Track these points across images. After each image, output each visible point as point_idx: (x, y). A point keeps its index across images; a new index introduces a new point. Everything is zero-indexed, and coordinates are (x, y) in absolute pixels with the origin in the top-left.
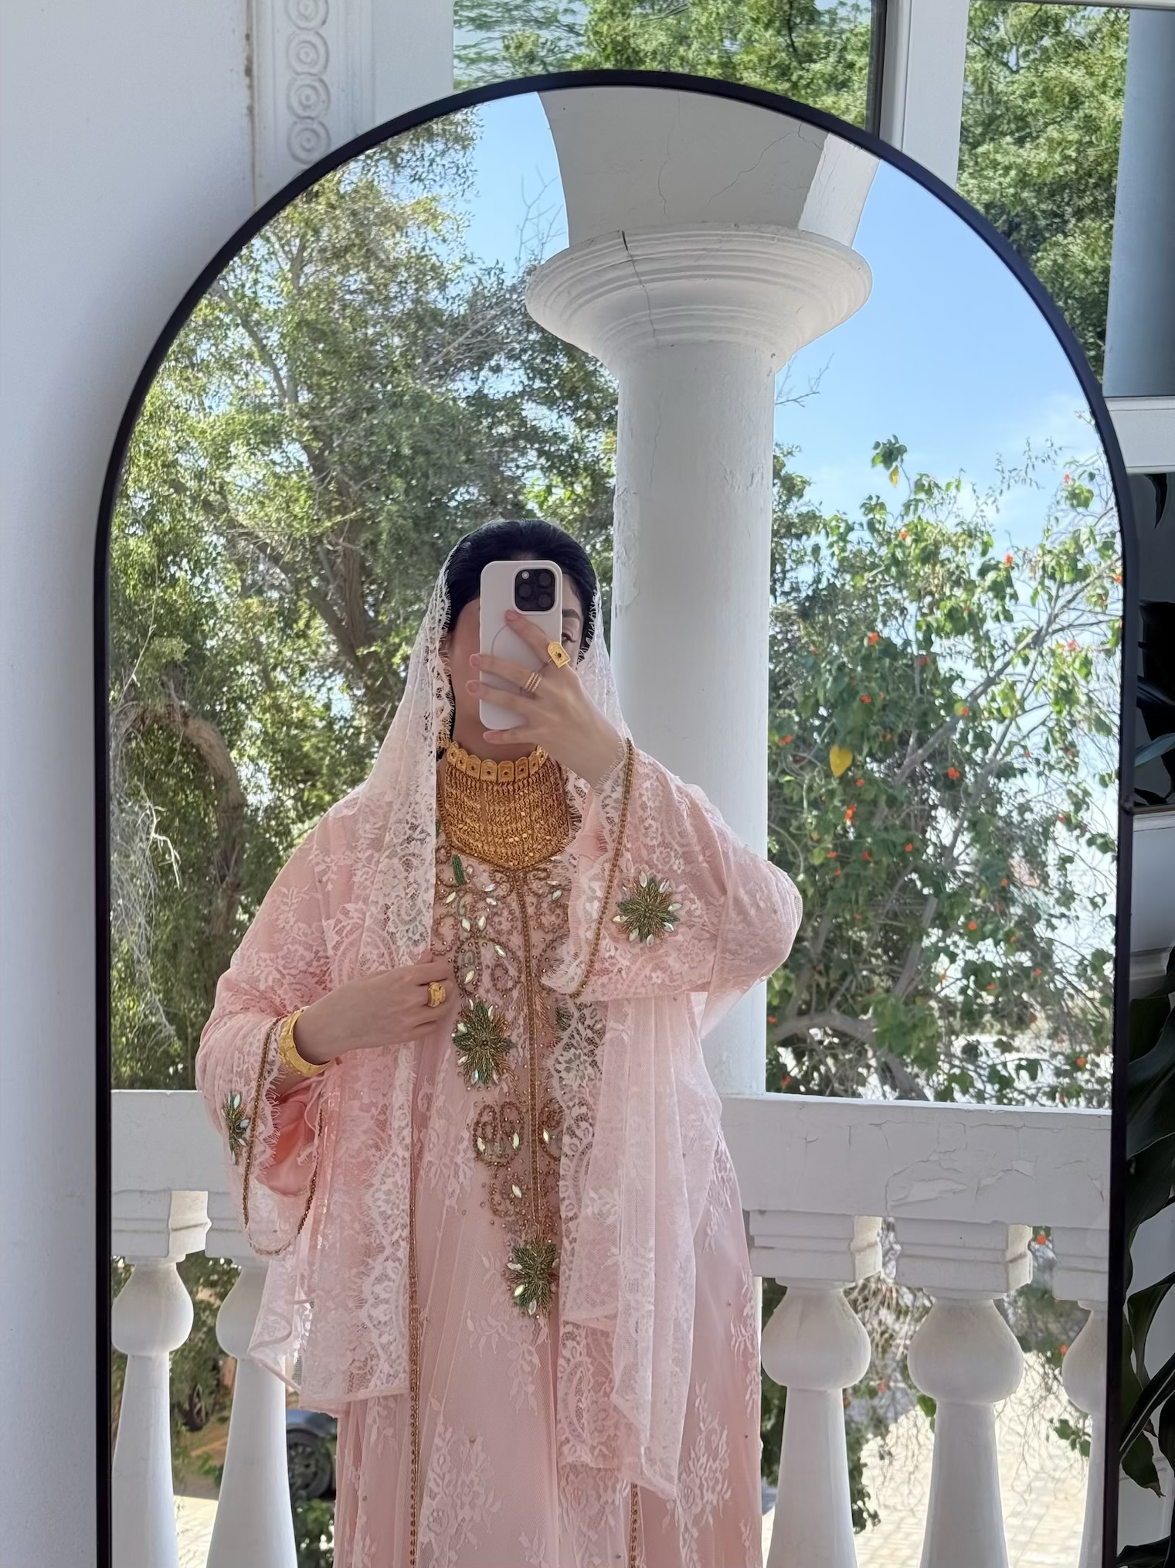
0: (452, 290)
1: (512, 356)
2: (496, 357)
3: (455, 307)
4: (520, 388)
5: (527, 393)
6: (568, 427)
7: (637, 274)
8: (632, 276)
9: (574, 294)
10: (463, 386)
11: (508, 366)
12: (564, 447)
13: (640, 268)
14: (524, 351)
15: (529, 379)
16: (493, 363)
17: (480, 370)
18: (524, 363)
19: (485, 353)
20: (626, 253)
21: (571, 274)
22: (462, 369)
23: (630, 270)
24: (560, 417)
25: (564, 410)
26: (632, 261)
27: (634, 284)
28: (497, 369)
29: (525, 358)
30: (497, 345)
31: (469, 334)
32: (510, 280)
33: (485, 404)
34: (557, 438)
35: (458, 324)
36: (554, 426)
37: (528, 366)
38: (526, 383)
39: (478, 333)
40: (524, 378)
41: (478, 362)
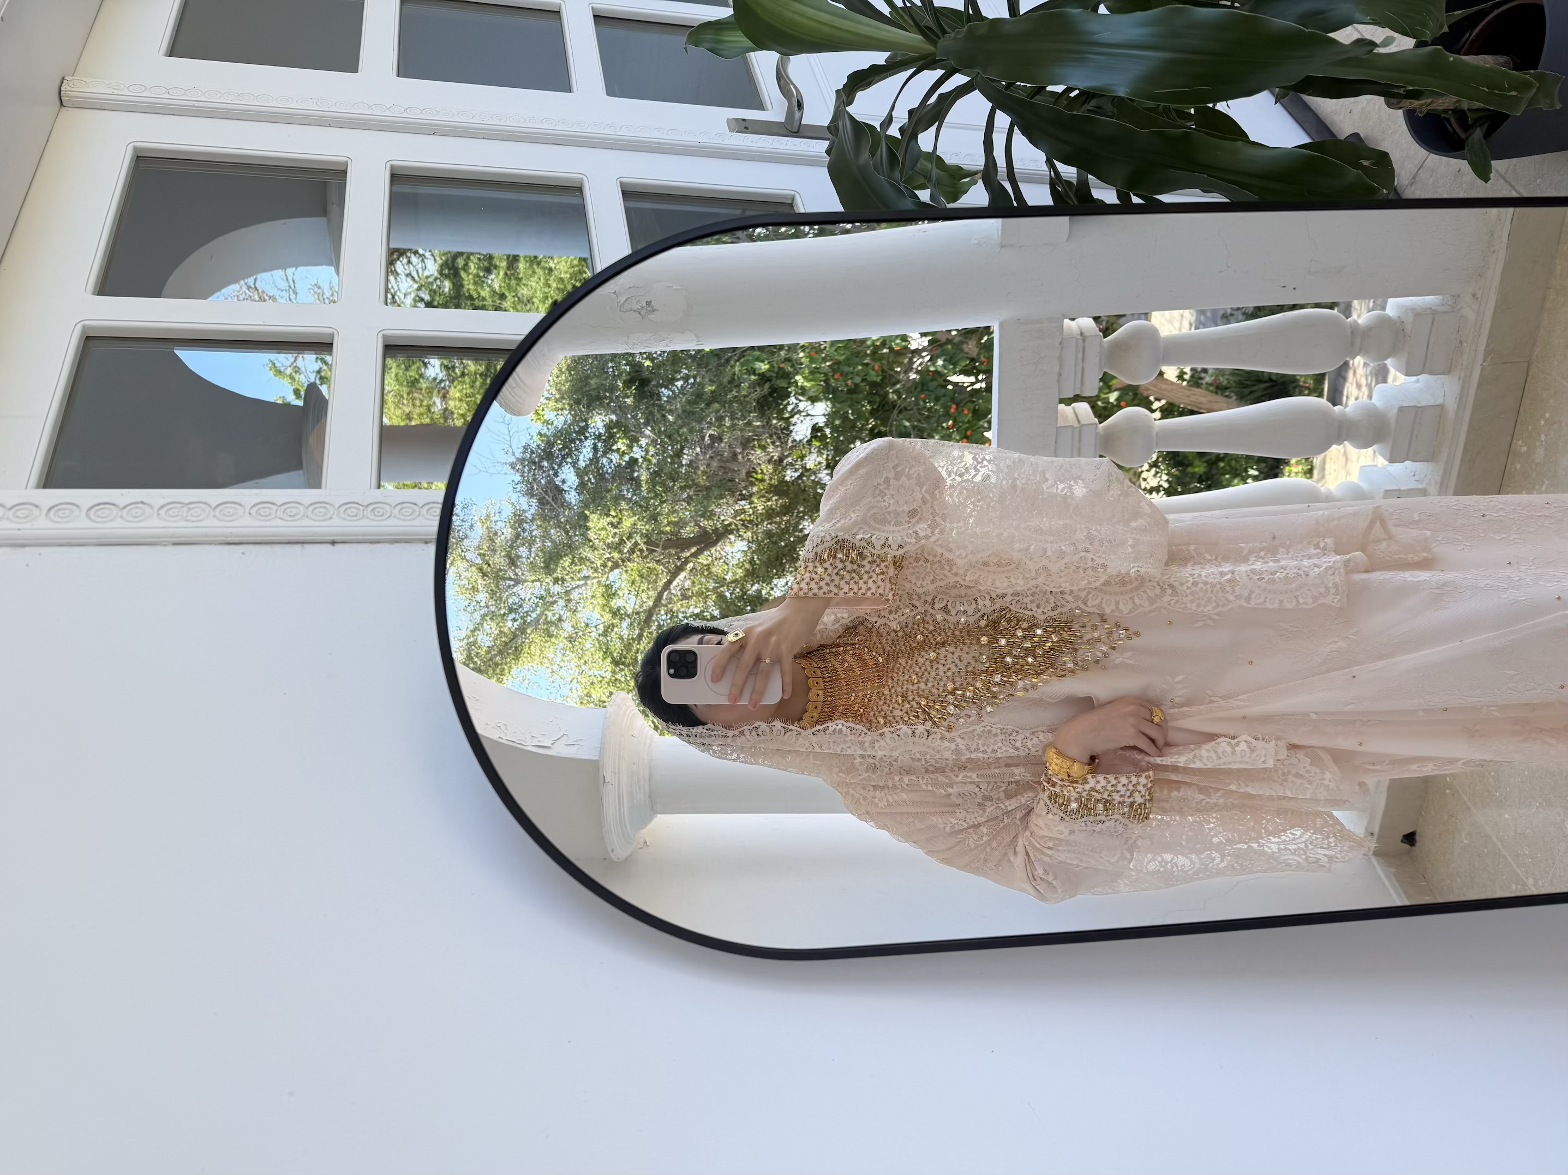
0: (525, 507)
1: (556, 475)
2: (557, 483)
3: (534, 504)
4: (572, 469)
5: (574, 464)
6: (589, 443)
10: (572, 497)
11: (562, 476)
12: (599, 444)
14: (553, 469)
16: (560, 484)
17: (563, 490)
18: (558, 468)
19: (556, 488)
22: (565, 499)
25: (581, 446)
28: (564, 482)
29: (556, 467)
30: (550, 482)
31: (547, 497)
32: (518, 478)
33: (582, 486)
34: (595, 448)
35: (542, 502)
36: (589, 450)
37: (560, 465)
38: (569, 465)
39: (546, 492)
40: (567, 467)
41: (561, 491)
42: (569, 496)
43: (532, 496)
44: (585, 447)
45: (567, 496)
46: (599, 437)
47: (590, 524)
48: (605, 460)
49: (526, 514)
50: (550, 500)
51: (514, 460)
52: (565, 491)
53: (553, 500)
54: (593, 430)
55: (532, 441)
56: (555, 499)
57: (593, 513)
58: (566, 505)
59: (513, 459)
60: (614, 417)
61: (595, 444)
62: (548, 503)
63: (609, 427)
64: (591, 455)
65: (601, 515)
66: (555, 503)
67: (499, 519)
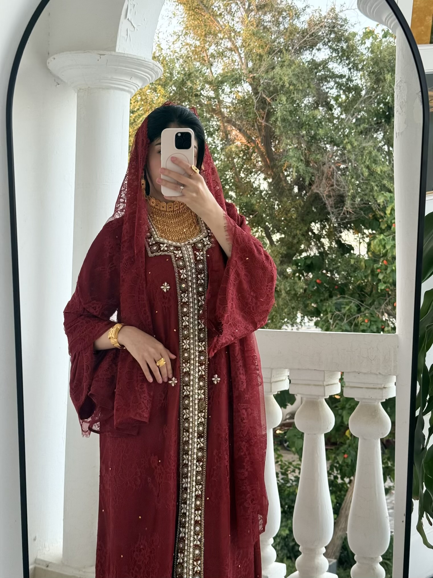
0: (302, 19)
1: (325, 44)
2: (318, 45)
3: (303, 25)
4: (327, 57)
5: (331, 59)
6: (346, 71)
11: (323, 48)
12: (344, 80)
14: (329, 41)
15: (331, 52)
17: (313, 49)
18: (329, 46)
19: (314, 43)
22: (306, 50)
25: (344, 65)
28: (319, 50)
30: (319, 39)
32: (324, 14)
33: (315, 64)
34: (342, 76)
35: (304, 32)
39: (312, 35)
40: (329, 53)
41: (312, 47)
42: (308, 54)
43: (309, 24)
44: (343, 68)
45: (308, 52)
46: (350, 80)
48: (332, 84)
49: (296, 20)
51: (336, 12)
52: (312, 51)
53: (305, 41)
54: (355, 75)
55: (350, 26)
56: (306, 43)
58: (301, 50)
59: (337, 10)
61: (345, 76)
62: (304, 37)
64: (336, 73)
66: (302, 43)
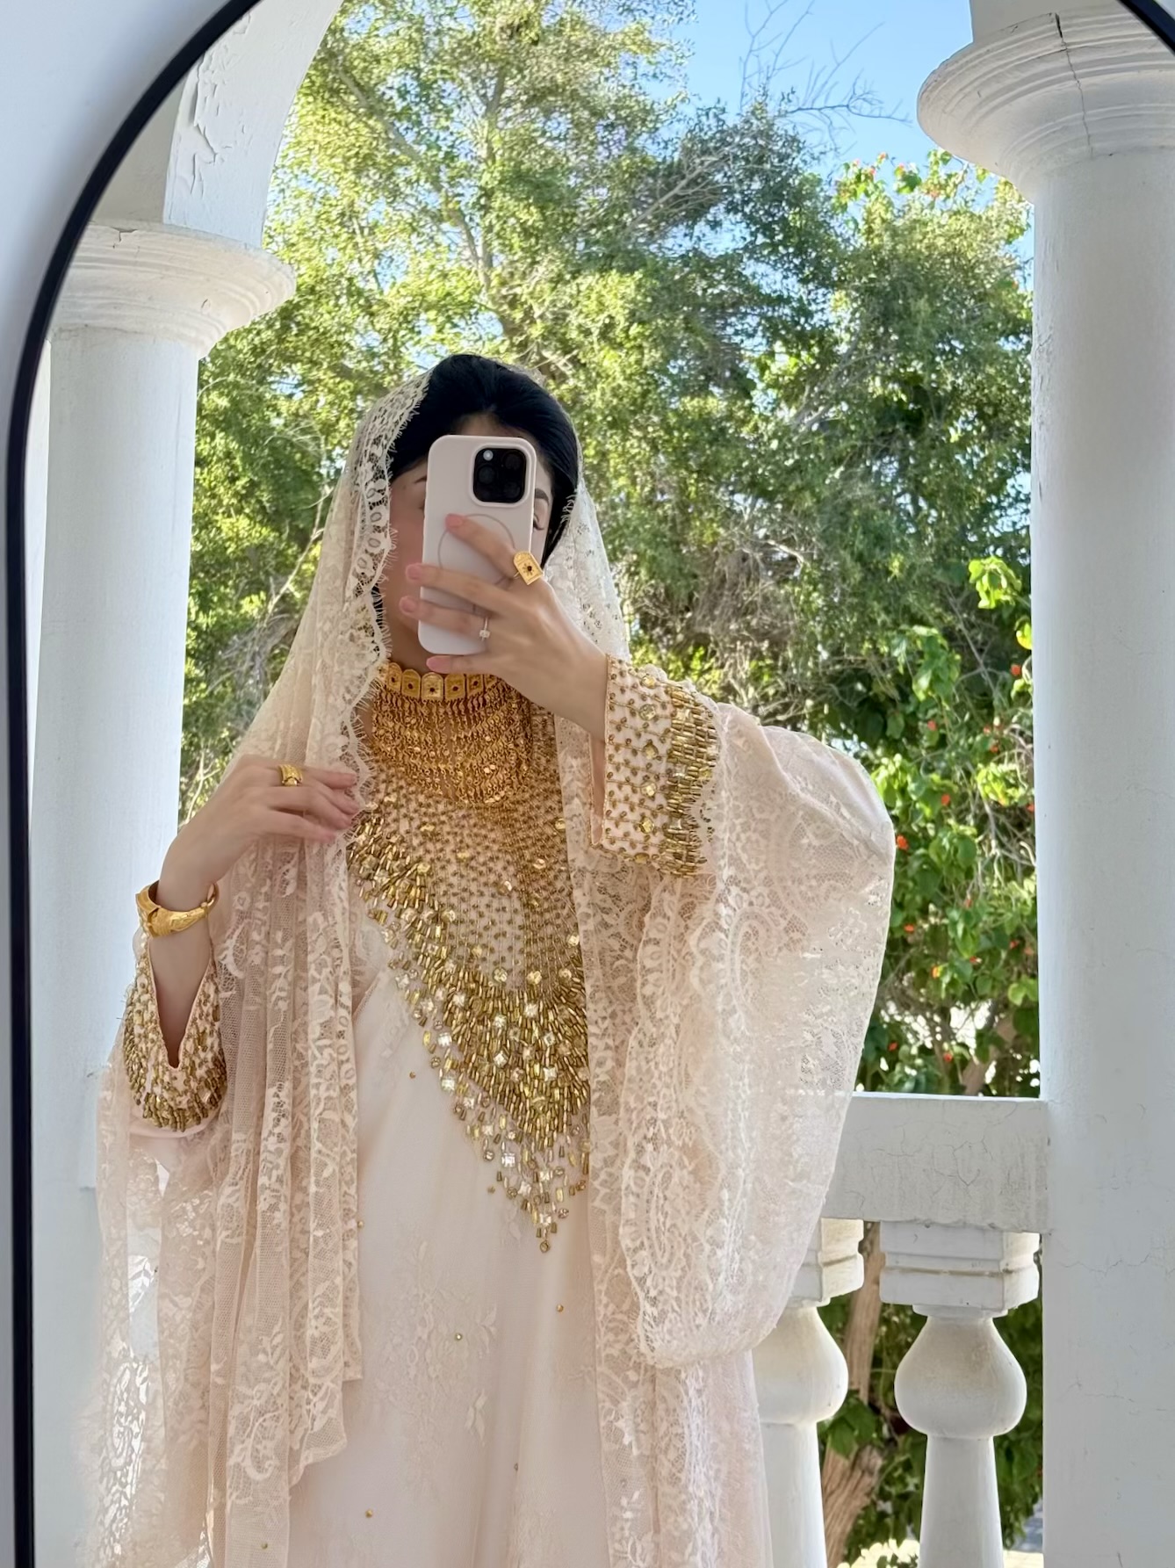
0: (664, 133)
1: (732, 208)
2: (712, 210)
3: (669, 152)
4: (741, 245)
5: (751, 249)
6: (794, 288)
7: (1071, 67)
8: (1063, 69)
9: (986, 92)
10: (677, 242)
11: (729, 220)
12: (787, 311)
13: (1074, 60)
14: (746, 203)
15: (752, 233)
16: (710, 217)
17: (695, 223)
18: (745, 214)
19: (702, 205)
20: (1059, 41)
21: (985, 69)
22: (675, 224)
23: (1063, 61)
24: (786, 277)
25: (788, 269)
26: (1066, 51)
27: (1067, 79)
28: (715, 225)
29: (747, 210)
30: (716, 194)
31: (684, 183)
32: (731, 121)
33: (701, 264)
34: (781, 300)
35: (672, 172)
36: (778, 287)
37: (750, 219)
38: (749, 239)
39: (694, 182)
40: (746, 233)
41: (696, 214)
42: (681, 235)
43: (688, 152)
45: (681, 230)
46: (804, 311)
47: (614, 275)
48: (752, 321)
49: (645, 136)
50: (676, 191)
51: (770, 116)
52: (691, 227)
53: (676, 197)
54: (821, 299)
55: (807, 158)
56: (678, 201)
57: (639, 286)
58: (662, 223)
59: (772, 114)
60: (843, 349)
61: (788, 301)
62: (670, 187)
63: (822, 337)
64: (766, 290)
65: (633, 301)
66: (667, 203)
67: (640, 71)
